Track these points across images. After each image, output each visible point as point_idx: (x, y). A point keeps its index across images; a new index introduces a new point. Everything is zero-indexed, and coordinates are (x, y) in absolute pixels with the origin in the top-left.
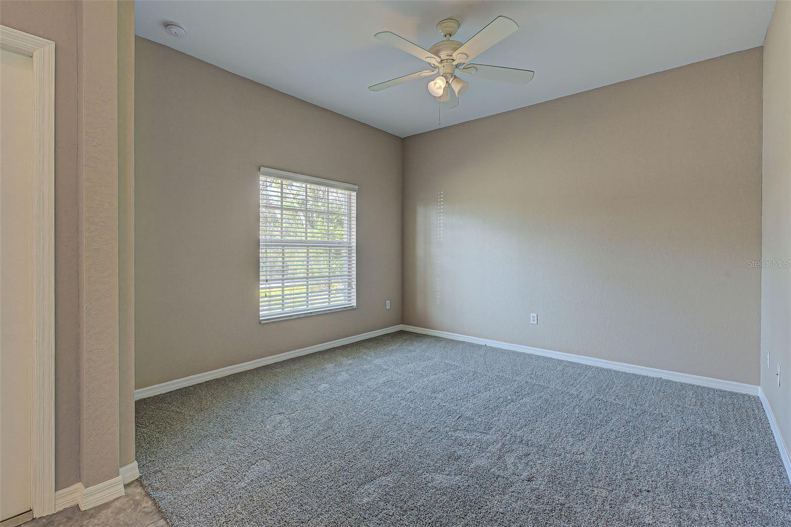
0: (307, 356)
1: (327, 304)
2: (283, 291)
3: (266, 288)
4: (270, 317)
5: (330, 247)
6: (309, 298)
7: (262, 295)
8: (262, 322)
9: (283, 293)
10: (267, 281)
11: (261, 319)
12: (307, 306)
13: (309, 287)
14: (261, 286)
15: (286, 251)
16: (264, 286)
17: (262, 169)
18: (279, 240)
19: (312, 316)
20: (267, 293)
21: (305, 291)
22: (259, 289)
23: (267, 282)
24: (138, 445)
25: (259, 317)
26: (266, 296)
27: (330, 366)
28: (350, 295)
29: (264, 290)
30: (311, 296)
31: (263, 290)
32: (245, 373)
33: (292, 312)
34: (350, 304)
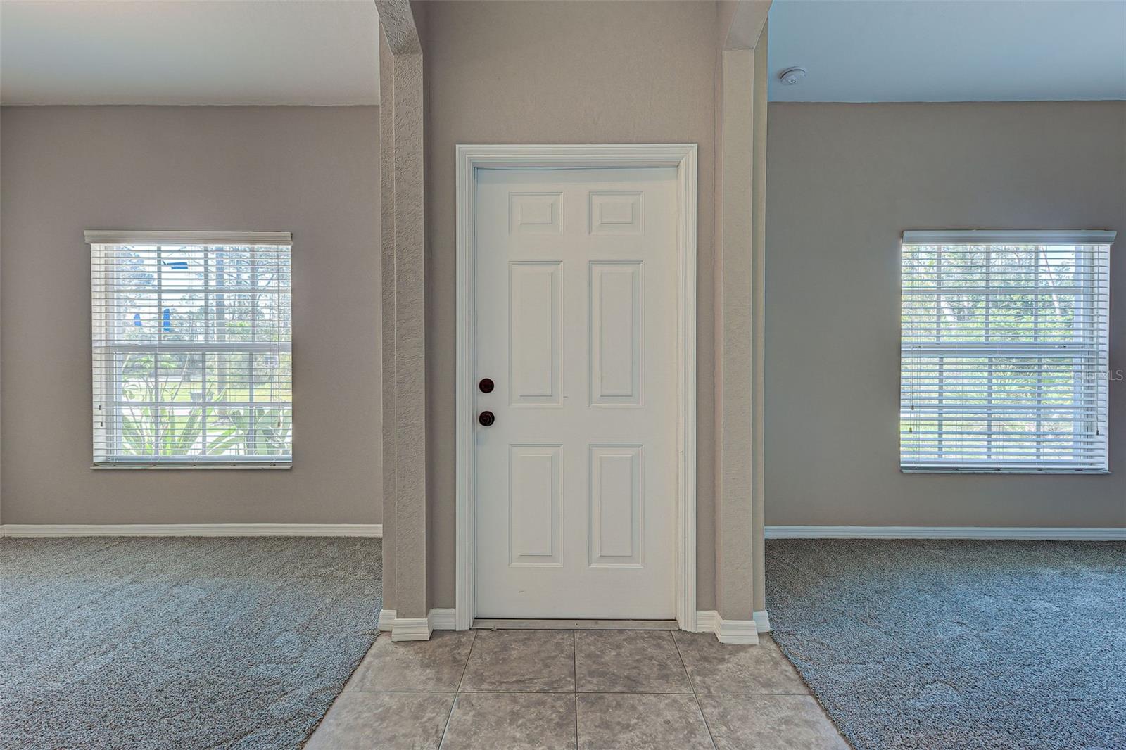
0: (990, 542)
1: (1035, 457)
2: (940, 426)
3: (910, 419)
4: (918, 465)
5: (1040, 353)
6: (993, 443)
7: (903, 428)
8: (905, 471)
9: (940, 428)
10: (913, 407)
11: (902, 465)
12: (989, 456)
13: (993, 423)
14: (902, 415)
15: (945, 360)
16: (908, 415)
17: (906, 234)
18: (933, 343)
19: (1000, 474)
20: (912, 427)
21: (985, 429)
22: (899, 419)
23: (913, 409)
24: (769, 593)
25: (900, 463)
26: (911, 431)
27: (1048, 573)
28: (1089, 447)
29: (908, 422)
30: (996, 440)
31: (906, 421)
32: (880, 542)
33: (958, 463)
34: (1091, 464)
